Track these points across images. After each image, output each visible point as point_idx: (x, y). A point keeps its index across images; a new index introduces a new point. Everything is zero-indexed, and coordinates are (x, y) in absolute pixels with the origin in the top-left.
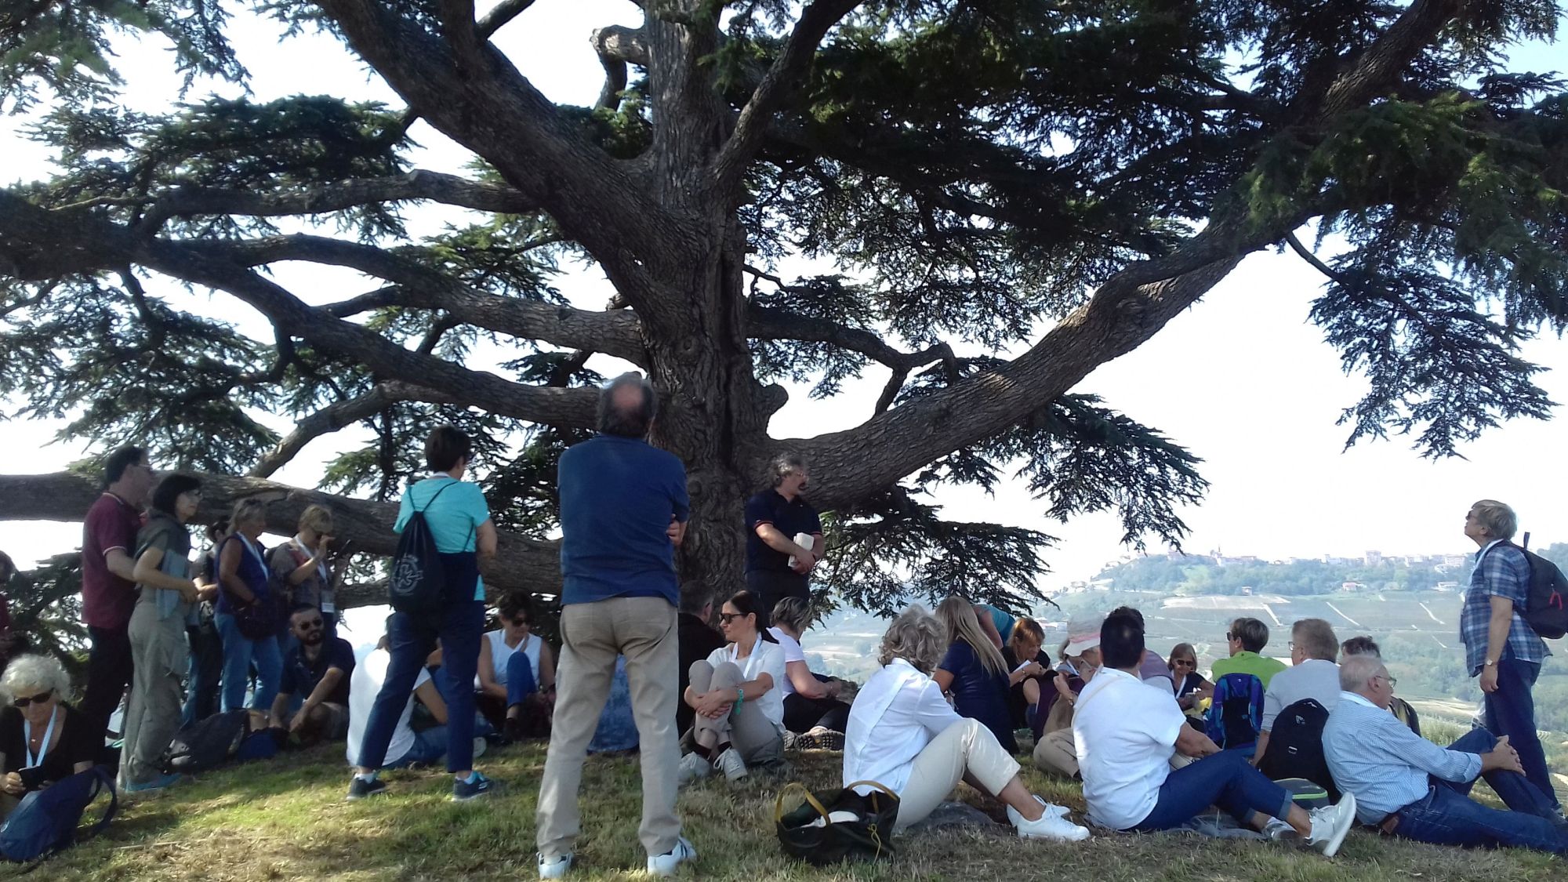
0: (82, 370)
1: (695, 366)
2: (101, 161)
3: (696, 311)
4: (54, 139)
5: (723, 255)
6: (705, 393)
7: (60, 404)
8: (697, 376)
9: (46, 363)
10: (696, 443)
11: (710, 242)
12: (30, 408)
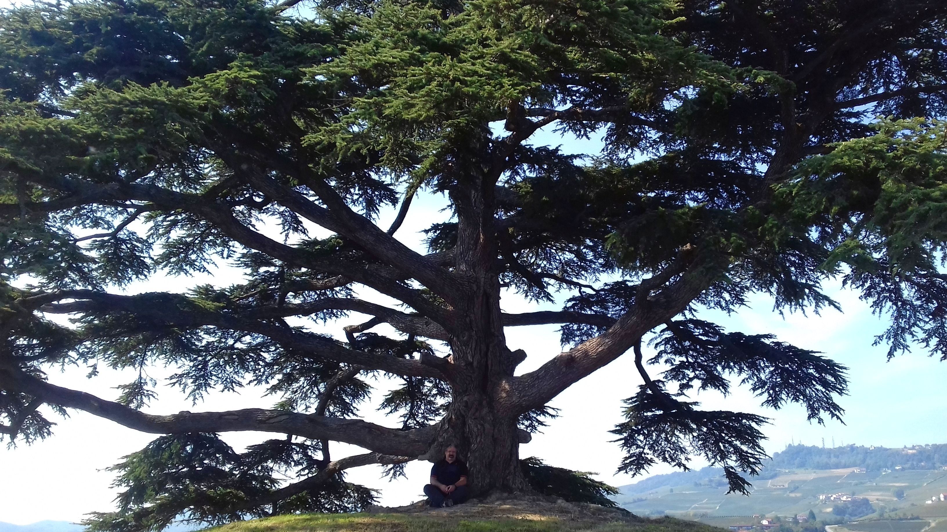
0: (275, 361)
1: (468, 345)
2: (266, 272)
3: (468, 320)
4: (247, 266)
5: (485, 291)
6: (473, 357)
7: (267, 378)
8: (469, 350)
9: (260, 360)
10: (467, 382)
11: (477, 285)
12: (254, 380)
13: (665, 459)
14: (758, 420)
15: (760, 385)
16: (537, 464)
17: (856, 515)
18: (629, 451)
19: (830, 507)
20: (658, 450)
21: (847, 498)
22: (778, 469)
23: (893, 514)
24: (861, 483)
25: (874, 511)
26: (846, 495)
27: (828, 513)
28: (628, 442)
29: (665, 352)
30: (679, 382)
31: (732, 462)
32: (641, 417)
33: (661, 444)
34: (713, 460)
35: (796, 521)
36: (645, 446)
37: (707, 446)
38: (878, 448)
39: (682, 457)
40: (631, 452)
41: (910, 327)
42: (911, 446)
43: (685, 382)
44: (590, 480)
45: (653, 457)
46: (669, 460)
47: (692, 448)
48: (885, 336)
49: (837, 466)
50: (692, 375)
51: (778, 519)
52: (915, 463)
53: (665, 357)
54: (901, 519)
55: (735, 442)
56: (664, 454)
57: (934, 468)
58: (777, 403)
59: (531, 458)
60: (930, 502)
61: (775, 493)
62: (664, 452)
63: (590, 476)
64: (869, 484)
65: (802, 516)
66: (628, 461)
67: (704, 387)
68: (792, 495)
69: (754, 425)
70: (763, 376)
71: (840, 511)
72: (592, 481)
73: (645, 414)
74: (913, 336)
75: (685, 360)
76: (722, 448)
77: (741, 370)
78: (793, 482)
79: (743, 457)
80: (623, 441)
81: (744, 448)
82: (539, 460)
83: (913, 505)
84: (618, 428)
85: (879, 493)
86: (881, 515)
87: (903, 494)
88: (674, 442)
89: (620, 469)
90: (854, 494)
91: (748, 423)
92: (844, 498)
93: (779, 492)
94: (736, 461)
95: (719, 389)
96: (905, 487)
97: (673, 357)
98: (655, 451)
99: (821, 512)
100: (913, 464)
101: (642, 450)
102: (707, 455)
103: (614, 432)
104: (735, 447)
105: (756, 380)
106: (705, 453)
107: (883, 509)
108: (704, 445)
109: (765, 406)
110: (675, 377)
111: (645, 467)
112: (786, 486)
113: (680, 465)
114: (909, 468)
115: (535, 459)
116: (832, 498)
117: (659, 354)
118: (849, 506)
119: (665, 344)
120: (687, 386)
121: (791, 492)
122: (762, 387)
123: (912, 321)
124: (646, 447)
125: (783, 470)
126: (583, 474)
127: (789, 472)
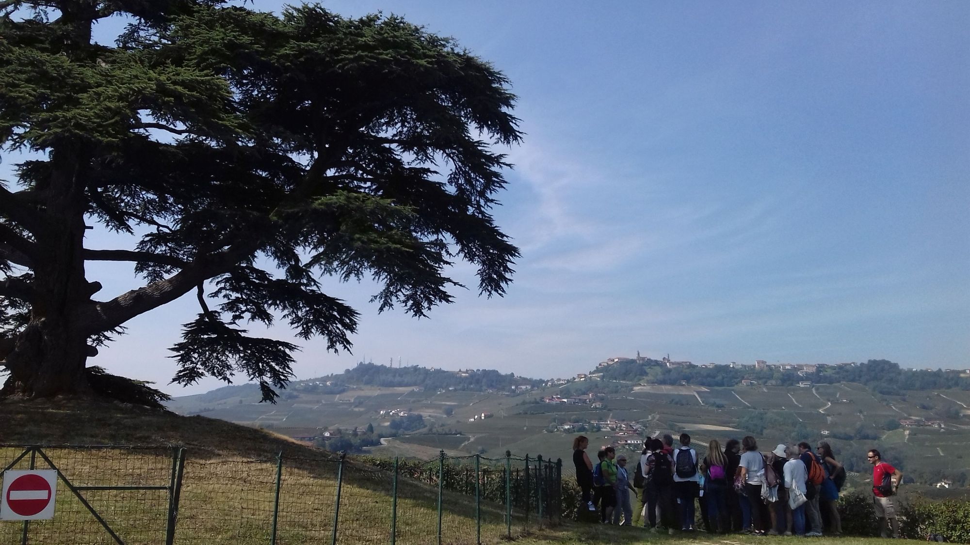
13: (213, 374)
14: (291, 347)
15: (297, 320)
16: (100, 372)
17: (409, 430)
18: (184, 366)
19: (388, 422)
20: (209, 366)
21: (404, 414)
22: (347, 385)
23: (440, 430)
24: (419, 401)
25: (425, 426)
26: (404, 411)
27: (385, 427)
28: (184, 359)
29: (224, 288)
30: (234, 313)
31: (267, 379)
32: (198, 339)
33: (212, 361)
34: (252, 376)
35: (355, 434)
36: (198, 361)
37: (250, 365)
38: (437, 370)
39: (228, 373)
40: (186, 366)
41: (396, 292)
42: (465, 370)
43: (238, 313)
44: (147, 387)
45: (204, 371)
46: (217, 374)
47: (237, 366)
48: (378, 297)
49: (400, 385)
50: (244, 308)
51: (339, 431)
52: (466, 385)
53: (224, 292)
54: (446, 434)
55: (271, 363)
56: (214, 370)
57: (481, 391)
58: (308, 335)
59: (94, 367)
60: (472, 420)
61: (341, 407)
62: (213, 368)
63: (147, 385)
64: (424, 402)
65: (362, 429)
66: (182, 374)
67: (253, 318)
68: (357, 409)
69: (287, 351)
70: (300, 314)
71: (397, 425)
72: (149, 388)
73: (202, 337)
74: (398, 298)
75: (240, 296)
76: (261, 367)
77: (285, 308)
78: (359, 397)
79: (275, 374)
80: (180, 358)
81: (277, 368)
82: (102, 369)
83: (458, 422)
84: (176, 347)
85: (431, 411)
86: (431, 430)
87: (452, 412)
88: (223, 361)
89: (174, 380)
90: (410, 410)
91: (282, 349)
92: (402, 414)
93: (345, 407)
94: (270, 378)
95: (264, 321)
96: (455, 405)
97: (231, 293)
98: (206, 367)
99: (379, 425)
100: (464, 386)
101: (195, 365)
102: (248, 372)
103: (173, 349)
104: (271, 367)
105: (294, 316)
106: (247, 370)
107: (433, 424)
108: (247, 364)
109: (298, 337)
110: (231, 309)
111: (196, 379)
112: (352, 401)
113: (225, 378)
114: (460, 389)
115: (98, 368)
116: (391, 413)
117: (219, 290)
118: (405, 421)
119: (226, 282)
120: (240, 317)
121: (356, 406)
122: (298, 322)
123: (398, 288)
124: (199, 363)
125: (352, 386)
126: (140, 382)
127: (357, 388)
